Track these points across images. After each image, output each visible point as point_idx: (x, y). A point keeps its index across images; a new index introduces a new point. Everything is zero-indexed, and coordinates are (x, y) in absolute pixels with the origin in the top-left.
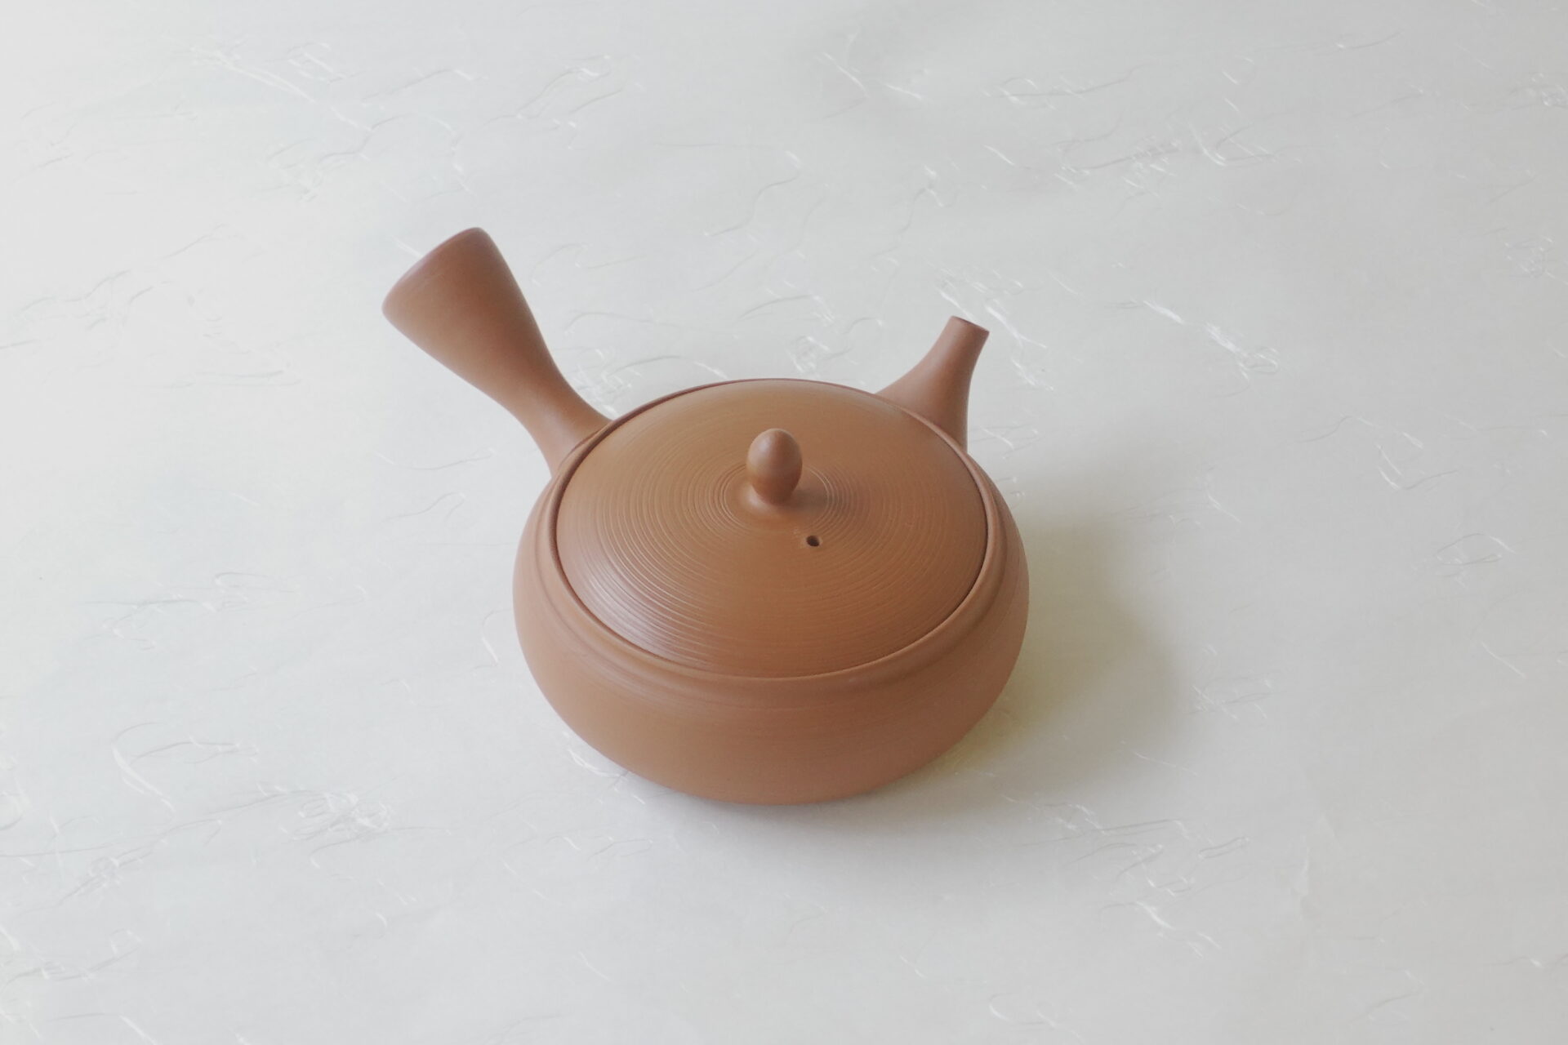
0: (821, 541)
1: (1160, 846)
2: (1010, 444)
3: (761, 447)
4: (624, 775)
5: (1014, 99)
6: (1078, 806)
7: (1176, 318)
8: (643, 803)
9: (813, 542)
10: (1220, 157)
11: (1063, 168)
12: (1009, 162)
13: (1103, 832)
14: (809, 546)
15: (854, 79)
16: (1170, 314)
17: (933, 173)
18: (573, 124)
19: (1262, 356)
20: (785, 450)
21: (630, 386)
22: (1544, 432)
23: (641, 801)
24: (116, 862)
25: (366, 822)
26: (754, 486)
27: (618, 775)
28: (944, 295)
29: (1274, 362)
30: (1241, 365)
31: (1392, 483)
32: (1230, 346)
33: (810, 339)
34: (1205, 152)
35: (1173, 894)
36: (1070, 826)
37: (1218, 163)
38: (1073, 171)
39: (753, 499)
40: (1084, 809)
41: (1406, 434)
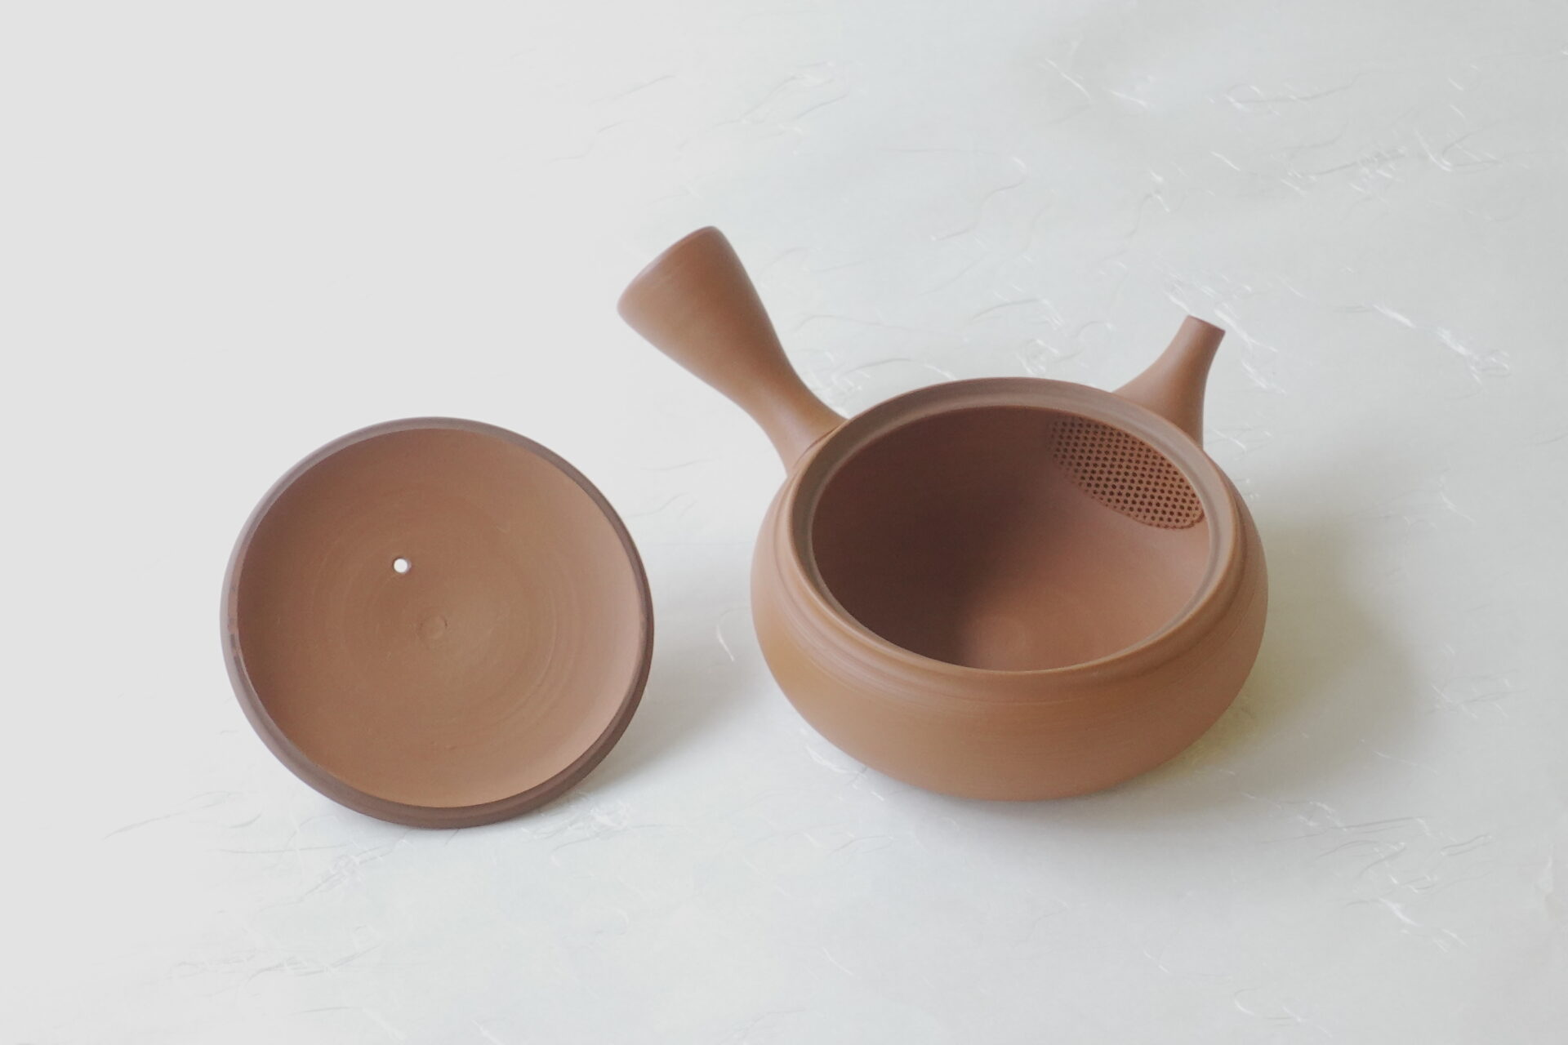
1: (1403, 844)
2: (1243, 446)
4: (864, 771)
5: (1239, 106)
6: (1319, 804)
7: (1407, 322)
8: (882, 799)
10: (1447, 163)
11: (1290, 174)
12: (1235, 168)
13: (1345, 830)
15: (1078, 85)
16: (1401, 318)
17: (1159, 179)
18: (798, 130)
19: (1493, 359)
21: (860, 388)
23: (879, 797)
24: (357, 860)
25: (605, 820)
27: (857, 773)
28: (1175, 298)
29: (1506, 366)
30: (1473, 368)
32: (1461, 350)
33: (1040, 342)
34: (1432, 158)
35: (1416, 891)
36: (1311, 824)
37: (1445, 169)
38: (1299, 176)
40: (1325, 807)
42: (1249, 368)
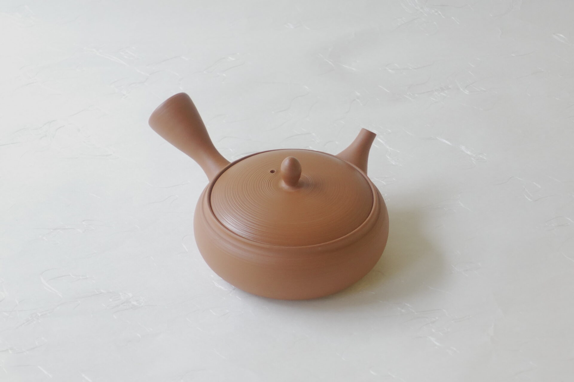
1: (437, 318)
2: (385, 183)
4: (234, 289)
5: (390, 71)
6: (406, 304)
7: (449, 143)
8: (240, 299)
10: (467, 91)
11: (408, 94)
12: (388, 91)
13: (416, 313)
15: (330, 63)
16: (447, 142)
17: (359, 94)
18: (224, 75)
19: (481, 156)
24: (39, 315)
25: (135, 303)
27: (231, 290)
29: (485, 158)
30: (473, 159)
31: (529, 199)
32: (469, 153)
34: (461, 89)
35: (441, 334)
36: (403, 311)
37: (466, 93)
38: (411, 95)
40: (408, 305)
41: (534, 183)
42: (389, 158)
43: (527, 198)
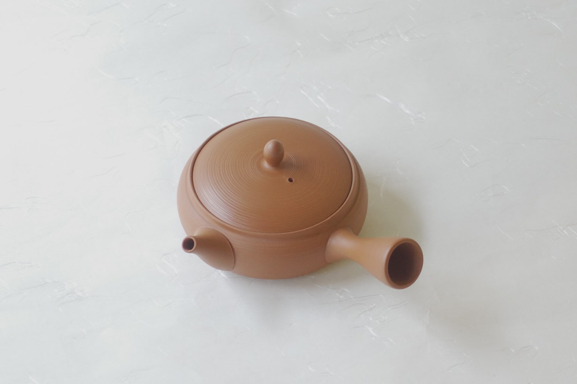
0: (294, 180)
1: (374, 304)
3: (269, 147)
5: (331, 15)
6: (344, 289)
7: (388, 101)
9: (290, 180)
10: (407, 38)
11: (348, 42)
12: (328, 40)
13: (354, 299)
14: (290, 182)
15: (271, 7)
16: (386, 99)
17: (299, 44)
18: (165, 25)
19: (419, 115)
20: (278, 148)
22: (523, 145)
23: (182, 286)
25: (80, 294)
26: (267, 161)
28: (302, 92)
29: (424, 118)
30: (412, 119)
31: (466, 165)
32: (408, 112)
33: (251, 108)
34: (401, 36)
35: (378, 323)
36: (341, 297)
37: (406, 40)
38: (352, 43)
39: (266, 165)
41: (472, 145)
42: (328, 119)
43: (464, 163)
